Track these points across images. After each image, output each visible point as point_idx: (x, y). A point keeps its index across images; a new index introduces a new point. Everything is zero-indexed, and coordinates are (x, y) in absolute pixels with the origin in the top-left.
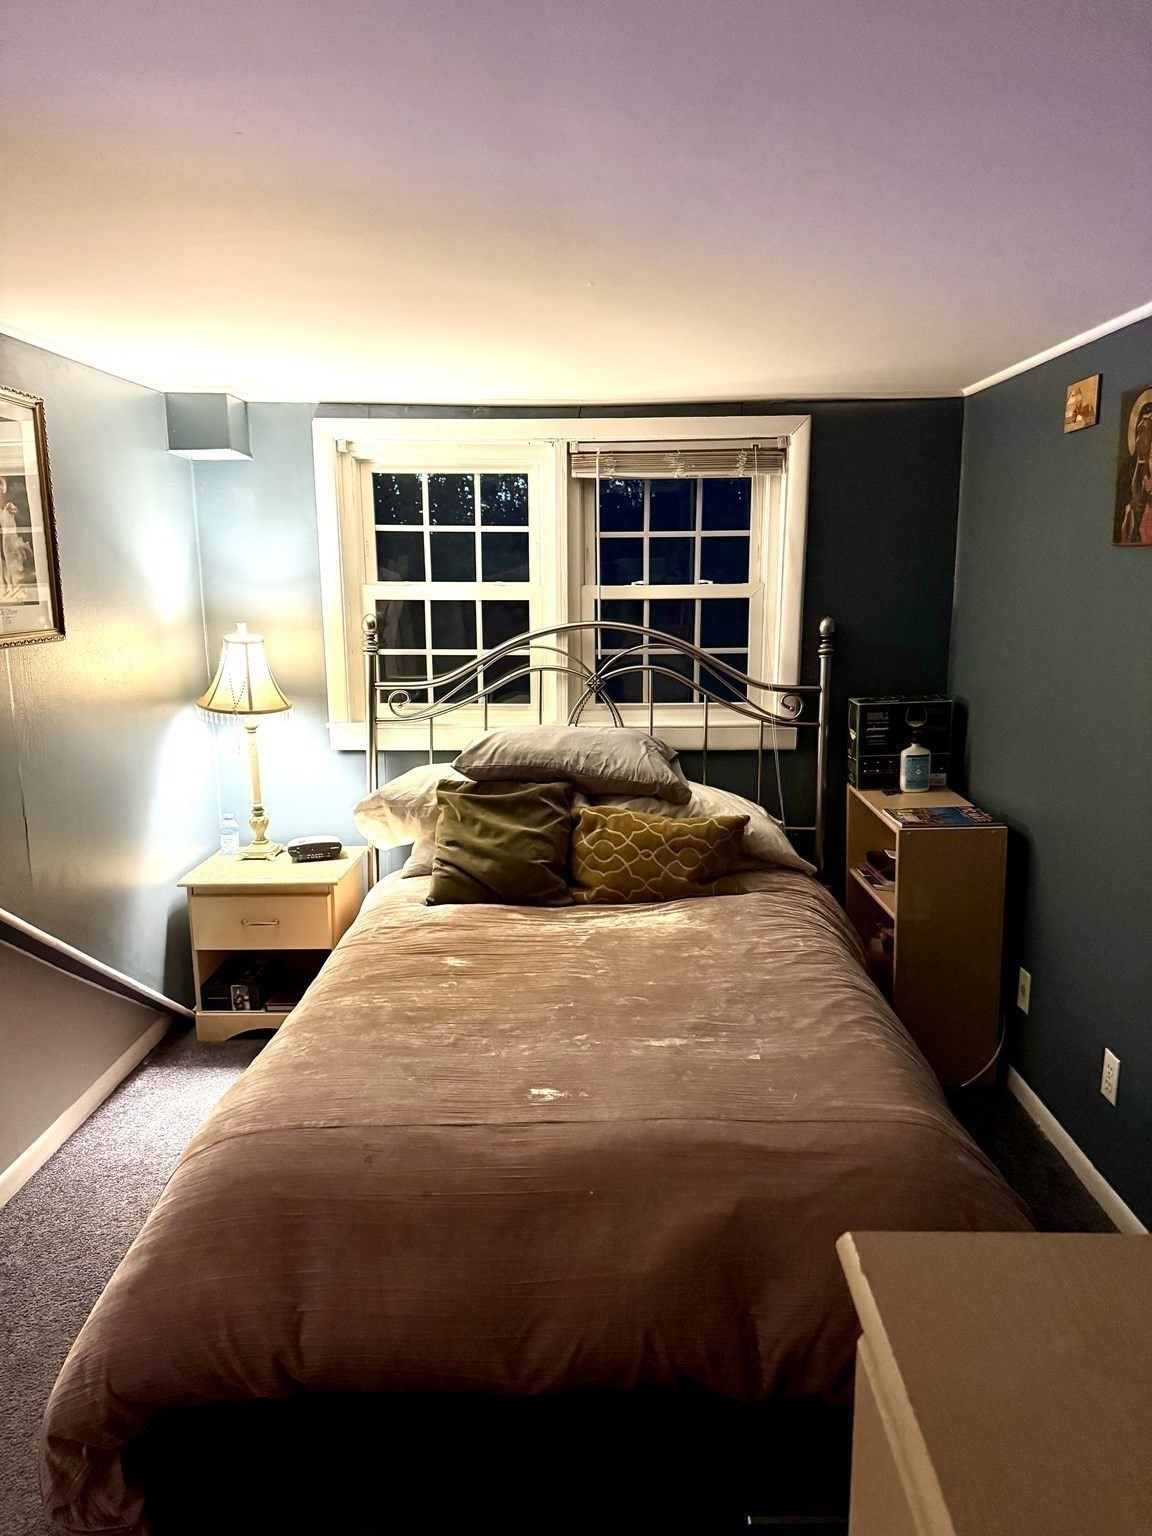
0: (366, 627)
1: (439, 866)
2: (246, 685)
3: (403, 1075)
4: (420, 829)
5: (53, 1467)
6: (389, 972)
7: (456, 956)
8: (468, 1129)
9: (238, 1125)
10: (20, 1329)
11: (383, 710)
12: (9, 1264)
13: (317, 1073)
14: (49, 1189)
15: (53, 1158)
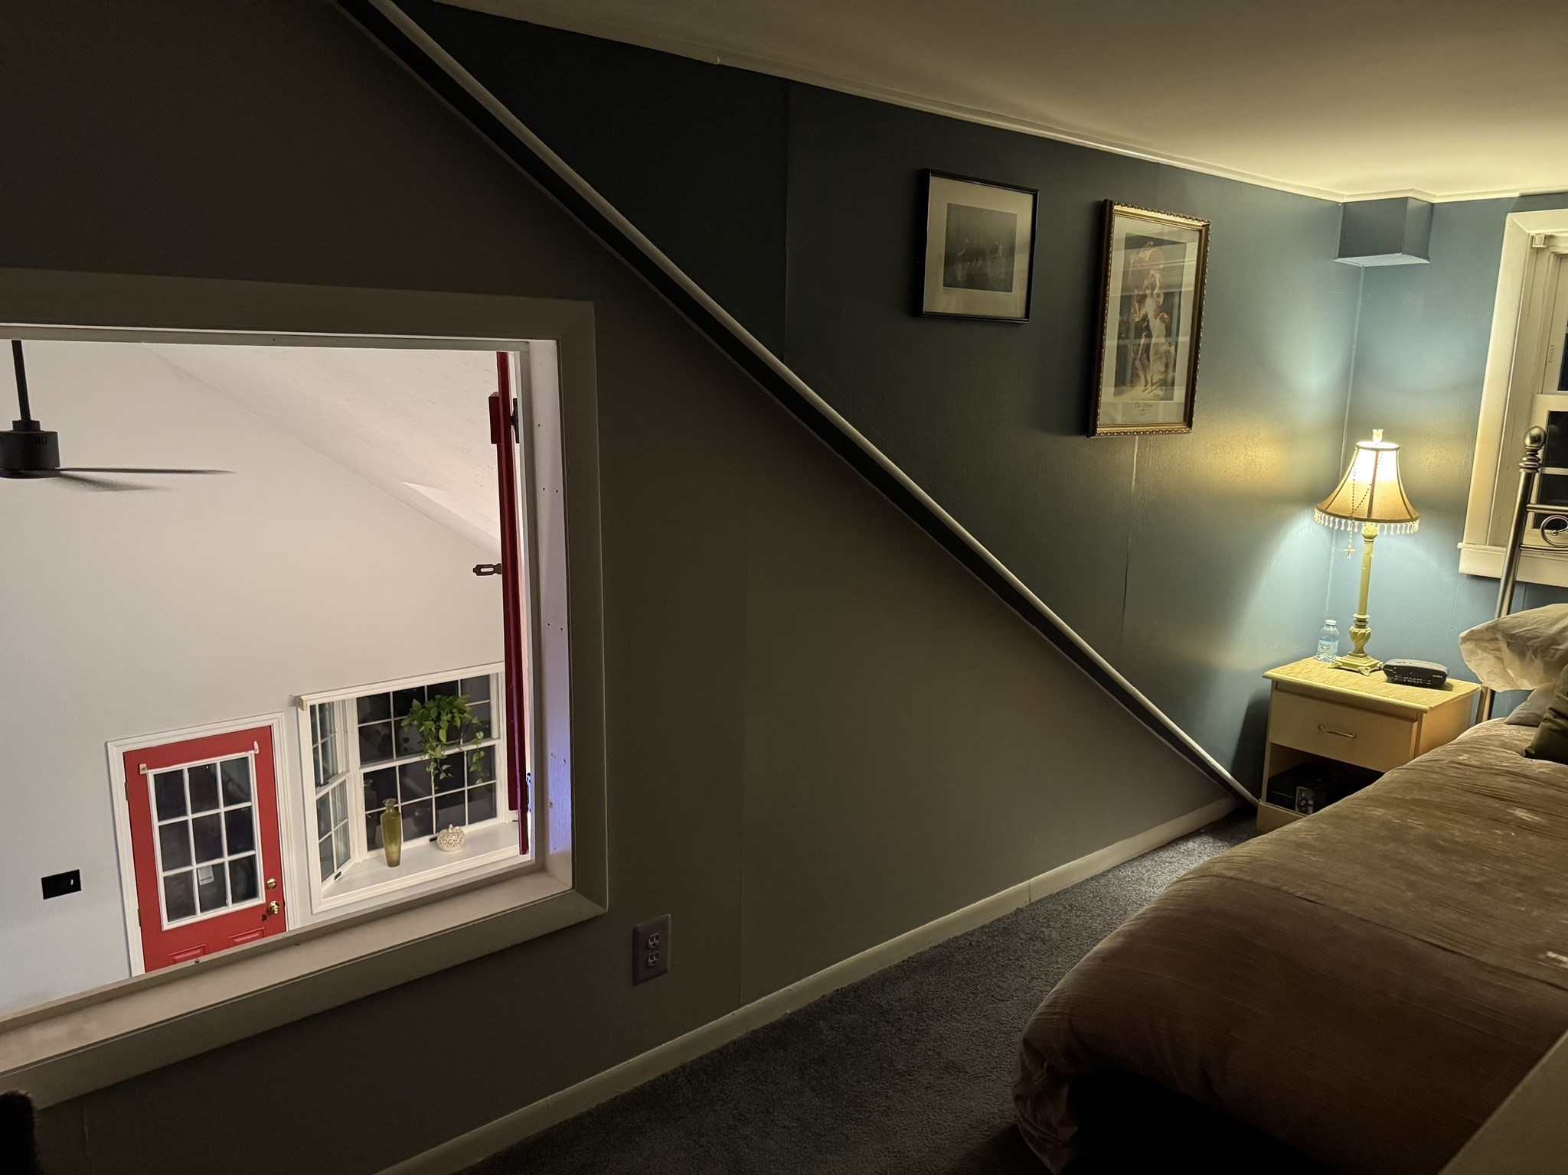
0: (1528, 441)
1: (1551, 717)
2: (1369, 492)
3: (1403, 887)
4: (1542, 674)
5: (1024, 1068)
6: (1440, 802)
7: (1530, 810)
8: (1450, 954)
9: (1226, 869)
10: (1040, 980)
11: (1532, 537)
12: (1047, 934)
13: (1315, 856)
14: (1092, 895)
15: (1103, 874)
